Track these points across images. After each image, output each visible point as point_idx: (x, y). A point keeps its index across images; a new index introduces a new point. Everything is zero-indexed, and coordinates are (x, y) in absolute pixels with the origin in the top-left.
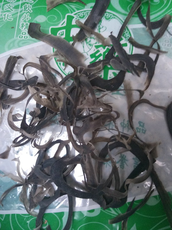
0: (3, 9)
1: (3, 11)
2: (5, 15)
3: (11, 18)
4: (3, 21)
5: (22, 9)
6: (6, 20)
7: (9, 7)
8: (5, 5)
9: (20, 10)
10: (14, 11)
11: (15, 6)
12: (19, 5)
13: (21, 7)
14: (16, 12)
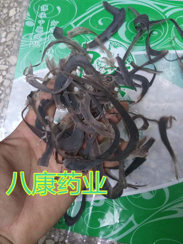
0: (33, 38)
1: (33, 40)
2: (34, 43)
3: (39, 45)
4: (33, 47)
5: (47, 38)
6: (35, 46)
7: (38, 36)
8: (35, 35)
9: (46, 38)
10: (41, 40)
11: (42, 36)
12: (46, 35)
13: (47, 37)
14: (43, 40)
